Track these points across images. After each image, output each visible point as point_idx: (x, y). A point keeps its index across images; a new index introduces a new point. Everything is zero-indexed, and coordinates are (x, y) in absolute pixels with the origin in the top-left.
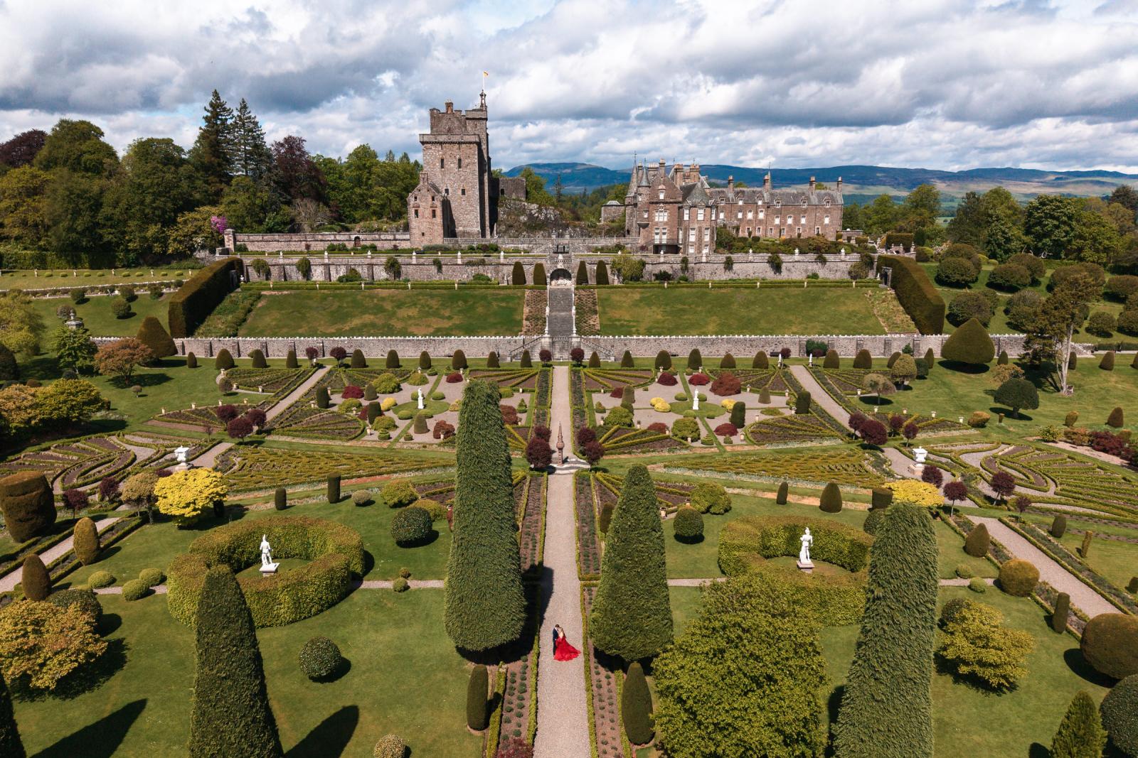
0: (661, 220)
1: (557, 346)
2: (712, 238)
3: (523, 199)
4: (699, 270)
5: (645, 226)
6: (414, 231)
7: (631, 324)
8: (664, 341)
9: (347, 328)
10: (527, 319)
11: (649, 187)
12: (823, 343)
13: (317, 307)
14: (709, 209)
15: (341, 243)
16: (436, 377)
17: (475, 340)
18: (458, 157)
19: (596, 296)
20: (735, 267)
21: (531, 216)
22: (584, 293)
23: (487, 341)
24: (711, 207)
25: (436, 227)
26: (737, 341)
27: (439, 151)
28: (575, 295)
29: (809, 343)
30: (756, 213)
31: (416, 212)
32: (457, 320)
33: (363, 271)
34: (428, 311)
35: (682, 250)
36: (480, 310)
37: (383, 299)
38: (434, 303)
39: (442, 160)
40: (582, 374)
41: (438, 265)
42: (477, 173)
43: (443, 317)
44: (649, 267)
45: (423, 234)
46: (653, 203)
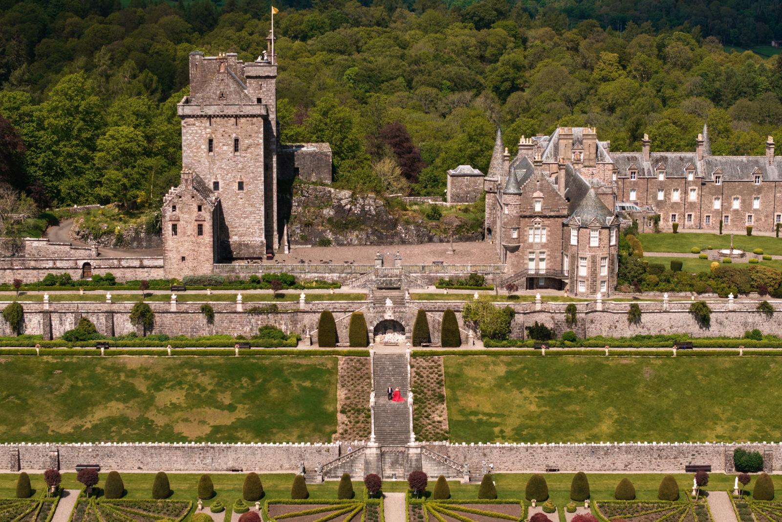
0: (537, 240)
1: (388, 460)
2: (611, 270)
3: (329, 182)
4: (592, 322)
5: (514, 249)
6: (170, 255)
7: (493, 419)
8: (539, 450)
9: (89, 425)
10: (343, 412)
11: (520, 194)
12: (757, 455)
13: (42, 388)
14: (607, 231)
15: (63, 272)
16: (223, 515)
17: (270, 448)
18: (234, 136)
19: (442, 368)
20: (645, 318)
21: (339, 209)
22: (425, 364)
23: (287, 449)
24: (609, 228)
25: (202, 249)
26: (639, 451)
27: (206, 128)
28: (412, 367)
29: (739, 453)
30: (686, 192)
31: (174, 228)
32: (242, 413)
33: (99, 322)
34: (199, 396)
35: (567, 287)
36: (274, 393)
37: (133, 373)
38: (205, 380)
39: (211, 141)
40: (424, 512)
41: (209, 313)
42: (262, 159)
43: (221, 407)
44: (519, 318)
45: (183, 259)
46: (525, 217)
